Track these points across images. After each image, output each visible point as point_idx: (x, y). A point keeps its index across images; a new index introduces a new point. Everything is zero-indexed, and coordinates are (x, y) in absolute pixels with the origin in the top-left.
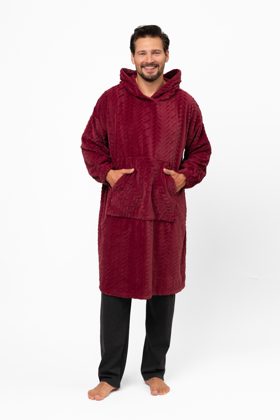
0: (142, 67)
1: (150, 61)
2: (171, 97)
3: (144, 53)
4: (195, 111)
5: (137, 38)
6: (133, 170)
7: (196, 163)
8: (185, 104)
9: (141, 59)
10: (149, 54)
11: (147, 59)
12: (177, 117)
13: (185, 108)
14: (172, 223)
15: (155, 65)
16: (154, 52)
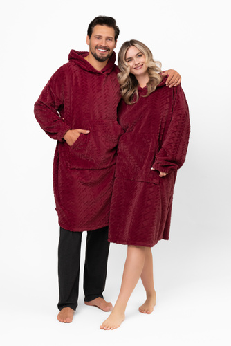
0: (96, 48)
1: (104, 45)
3: (100, 38)
5: (95, 25)
6: (88, 132)
9: (96, 42)
10: (104, 39)
11: (102, 43)
15: (107, 49)
16: (108, 39)
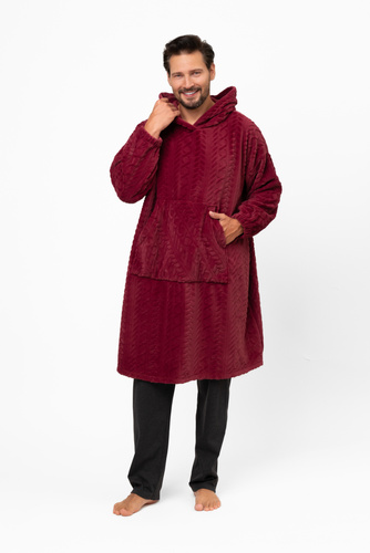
0: (180, 92)
1: (188, 85)
2: (221, 122)
3: (180, 75)
4: (254, 138)
7: (256, 204)
8: (240, 130)
9: (179, 82)
10: (187, 75)
11: (185, 83)
12: (228, 147)
13: (239, 135)
14: (225, 285)
15: (198, 89)
16: (193, 73)
